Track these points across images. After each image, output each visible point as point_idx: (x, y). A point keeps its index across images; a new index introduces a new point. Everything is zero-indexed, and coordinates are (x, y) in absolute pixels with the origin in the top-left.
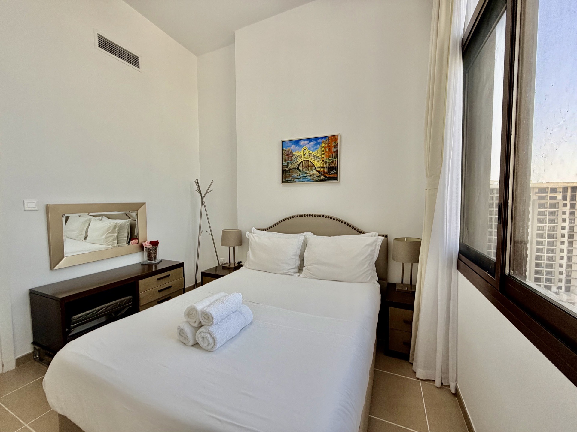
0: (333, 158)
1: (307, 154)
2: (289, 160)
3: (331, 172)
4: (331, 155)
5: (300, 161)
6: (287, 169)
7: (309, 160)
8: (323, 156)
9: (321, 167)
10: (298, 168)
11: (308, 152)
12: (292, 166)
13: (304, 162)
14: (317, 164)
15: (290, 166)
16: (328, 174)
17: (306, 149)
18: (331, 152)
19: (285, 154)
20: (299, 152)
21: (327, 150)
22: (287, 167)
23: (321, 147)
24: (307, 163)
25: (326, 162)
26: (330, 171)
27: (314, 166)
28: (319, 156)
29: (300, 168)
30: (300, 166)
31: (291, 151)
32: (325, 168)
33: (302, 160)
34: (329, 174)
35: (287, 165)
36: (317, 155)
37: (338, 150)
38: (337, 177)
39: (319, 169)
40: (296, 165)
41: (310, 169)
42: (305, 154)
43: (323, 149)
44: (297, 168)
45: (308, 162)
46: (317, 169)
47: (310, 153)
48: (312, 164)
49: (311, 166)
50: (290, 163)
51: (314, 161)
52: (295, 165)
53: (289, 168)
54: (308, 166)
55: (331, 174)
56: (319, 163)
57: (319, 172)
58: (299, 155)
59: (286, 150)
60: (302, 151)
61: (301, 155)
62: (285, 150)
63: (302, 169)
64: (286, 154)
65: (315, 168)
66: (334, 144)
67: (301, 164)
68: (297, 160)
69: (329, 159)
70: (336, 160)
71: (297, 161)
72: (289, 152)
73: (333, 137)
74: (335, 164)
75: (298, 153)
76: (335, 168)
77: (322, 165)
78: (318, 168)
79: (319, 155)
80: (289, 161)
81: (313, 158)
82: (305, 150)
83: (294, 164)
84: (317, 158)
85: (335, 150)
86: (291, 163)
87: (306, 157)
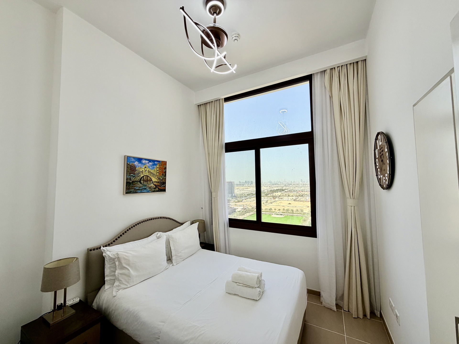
0: (164, 176)
1: (147, 171)
2: (132, 174)
3: (162, 186)
4: (162, 174)
5: (142, 176)
6: (130, 181)
7: (149, 176)
8: (158, 174)
9: (156, 182)
10: (140, 182)
11: (148, 169)
12: (135, 180)
13: (145, 177)
14: (154, 179)
15: (133, 179)
16: (160, 187)
17: (146, 167)
18: (163, 172)
19: (129, 168)
20: (141, 168)
21: (160, 170)
22: (131, 180)
23: (157, 167)
24: (147, 177)
25: (159, 179)
26: (162, 185)
27: (152, 181)
28: (155, 174)
29: (142, 181)
30: (142, 180)
31: (135, 166)
32: (158, 182)
33: (144, 175)
34: (161, 187)
35: (130, 178)
36: (154, 173)
37: (166, 171)
38: (166, 189)
39: (155, 183)
40: (139, 178)
41: (149, 182)
42: (146, 171)
43: (158, 169)
44: (139, 181)
45: (148, 177)
46: (154, 183)
47: (150, 170)
48: (151, 179)
49: (150, 180)
50: (133, 176)
51: (152, 177)
52: (138, 179)
53: (132, 180)
54: (148, 181)
55: (162, 187)
56: (155, 179)
57: (155, 185)
58: (142, 170)
59: (130, 164)
60: (144, 168)
61: (143, 171)
62: (129, 165)
63: (143, 182)
64: (130, 168)
65: (153, 182)
66: (164, 167)
67: (143, 178)
68: (139, 174)
69: (161, 177)
70: (165, 178)
71: (140, 175)
72: (133, 167)
73: (164, 162)
74: (165, 180)
75: (140, 169)
76: (164, 183)
77: (157, 180)
78: (154, 182)
79: (155, 173)
80: (132, 175)
81: (151, 174)
82: (146, 168)
83: (137, 178)
84: (154, 175)
85: (164, 171)
86: (135, 176)
87: (146, 173)
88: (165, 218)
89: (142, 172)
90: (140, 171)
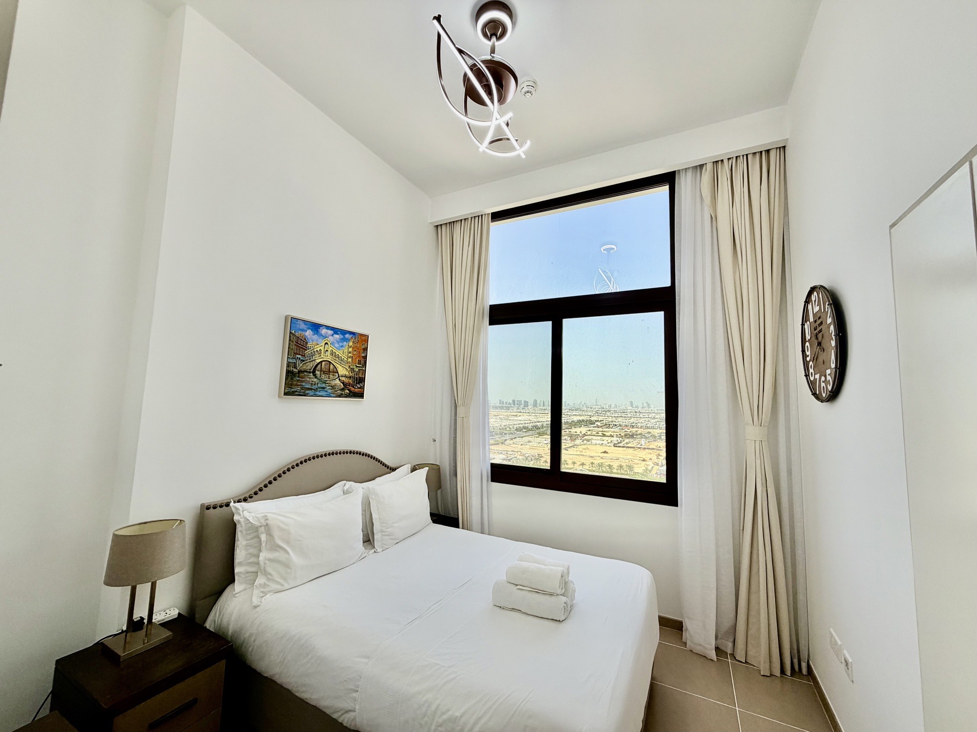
0: (361, 366)
1: (329, 352)
2: (299, 354)
3: (357, 385)
4: (359, 360)
5: (318, 361)
6: (295, 370)
7: (332, 362)
8: (350, 360)
9: (345, 376)
10: (314, 372)
11: (331, 349)
12: (305, 367)
13: (323, 363)
14: (342, 371)
15: (300, 366)
16: (353, 387)
17: (328, 342)
18: (359, 357)
19: (294, 343)
20: (318, 345)
21: (355, 353)
22: (295, 367)
23: (348, 345)
24: (328, 365)
25: (352, 370)
26: (356, 383)
27: (338, 373)
28: (345, 359)
29: (318, 373)
30: (317, 369)
31: (305, 339)
32: (350, 377)
33: (322, 360)
34: (355, 388)
35: (295, 363)
36: (343, 357)
37: (366, 356)
38: (363, 394)
39: (343, 379)
40: (312, 366)
41: (331, 376)
42: (327, 350)
43: (351, 350)
44: (312, 371)
45: (330, 365)
46: (341, 378)
47: (334, 351)
48: (335, 369)
49: (333, 372)
50: (301, 360)
51: (338, 365)
52: (310, 366)
53: (298, 368)
54: (330, 372)
55: (356, 387)
56: (344, 369)
57: (343, 383)
58: (318, 349)
59: (297, 334)
60: (323, 345)
61: (320, 350)
62: (293, 335)
63: (320, 375)
64: (296, 343)
65: (339, 377)
66: (363, 347)
67: (319, 366)
68: (314, 357)
69: (356, 366)
70: (364, 369)
71: (314, 359)
72: (301, 340)
73: (363, 336)
74: (362, 374)
75: (316, 347)
76: (362, 380)
77: (347, 373)
78: (342, 376)
79: (344, 357)
80: (299, 356)
81: (337, 359)
82: (326, 345)
83: (308, 363)
84: (342, 360)
85: (363, 355)
86: (304, 361)
87: (327, 356)
88: (360, 454)
89: (320, 352)
90: (315, 350)
